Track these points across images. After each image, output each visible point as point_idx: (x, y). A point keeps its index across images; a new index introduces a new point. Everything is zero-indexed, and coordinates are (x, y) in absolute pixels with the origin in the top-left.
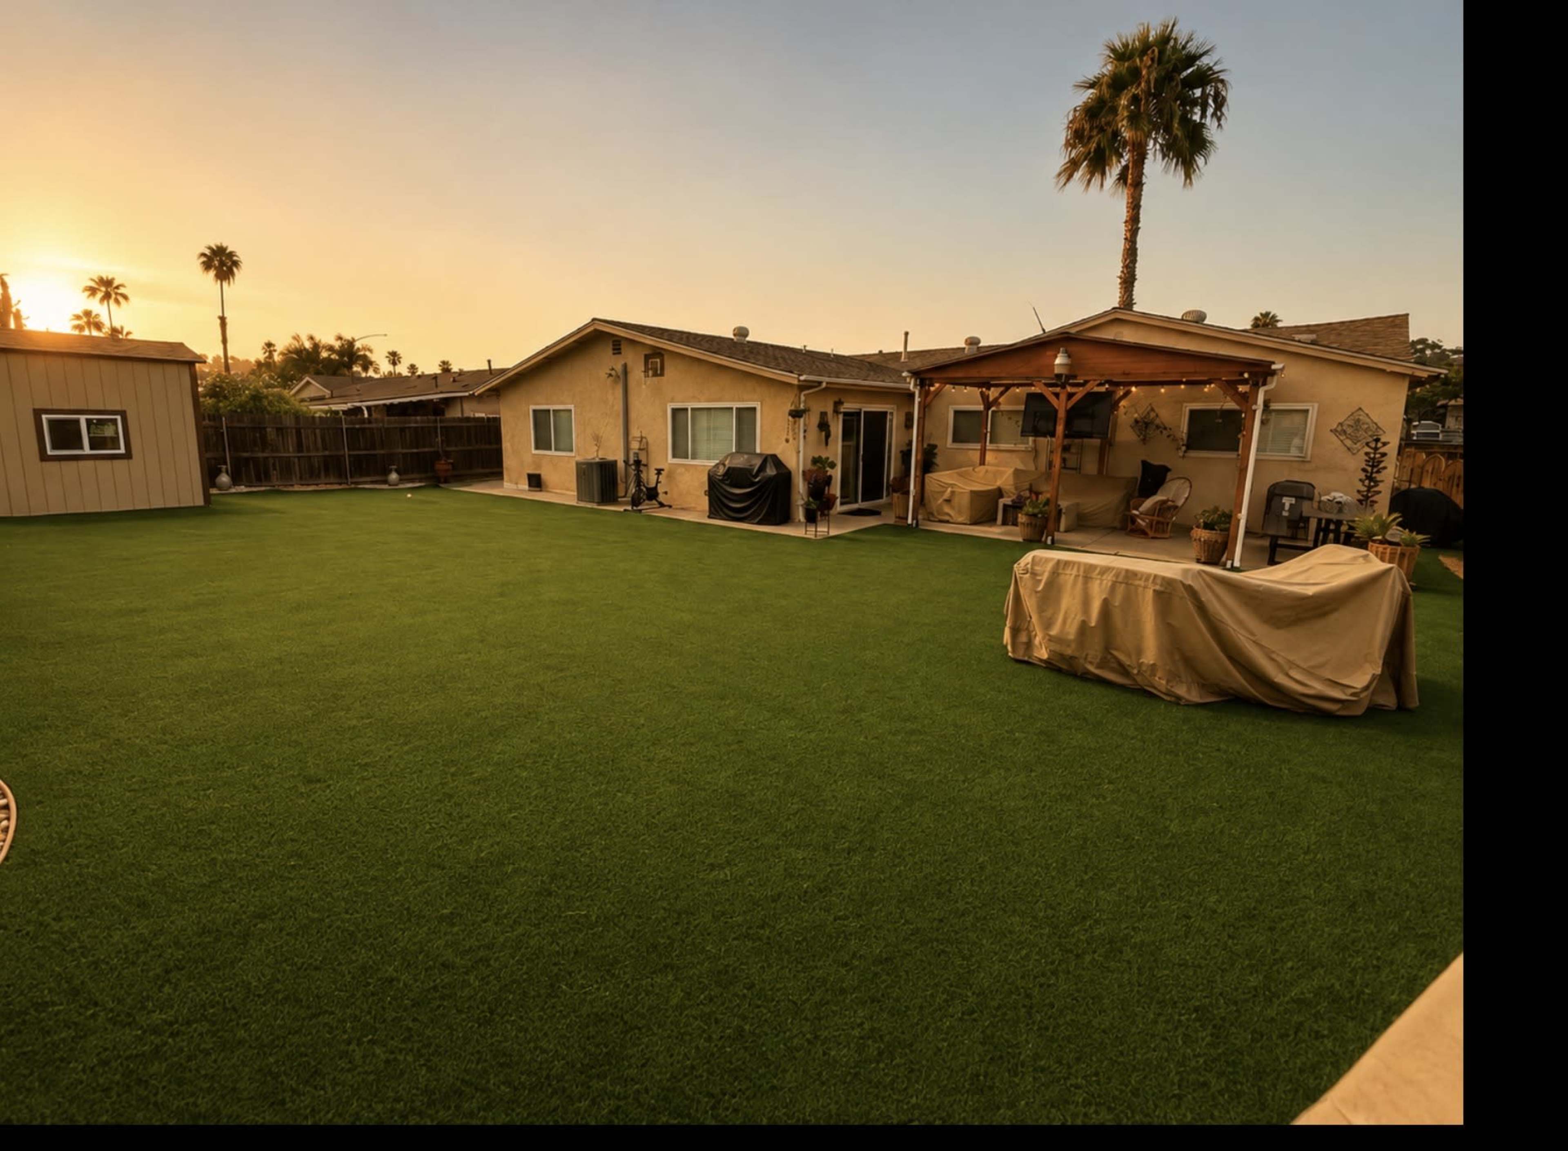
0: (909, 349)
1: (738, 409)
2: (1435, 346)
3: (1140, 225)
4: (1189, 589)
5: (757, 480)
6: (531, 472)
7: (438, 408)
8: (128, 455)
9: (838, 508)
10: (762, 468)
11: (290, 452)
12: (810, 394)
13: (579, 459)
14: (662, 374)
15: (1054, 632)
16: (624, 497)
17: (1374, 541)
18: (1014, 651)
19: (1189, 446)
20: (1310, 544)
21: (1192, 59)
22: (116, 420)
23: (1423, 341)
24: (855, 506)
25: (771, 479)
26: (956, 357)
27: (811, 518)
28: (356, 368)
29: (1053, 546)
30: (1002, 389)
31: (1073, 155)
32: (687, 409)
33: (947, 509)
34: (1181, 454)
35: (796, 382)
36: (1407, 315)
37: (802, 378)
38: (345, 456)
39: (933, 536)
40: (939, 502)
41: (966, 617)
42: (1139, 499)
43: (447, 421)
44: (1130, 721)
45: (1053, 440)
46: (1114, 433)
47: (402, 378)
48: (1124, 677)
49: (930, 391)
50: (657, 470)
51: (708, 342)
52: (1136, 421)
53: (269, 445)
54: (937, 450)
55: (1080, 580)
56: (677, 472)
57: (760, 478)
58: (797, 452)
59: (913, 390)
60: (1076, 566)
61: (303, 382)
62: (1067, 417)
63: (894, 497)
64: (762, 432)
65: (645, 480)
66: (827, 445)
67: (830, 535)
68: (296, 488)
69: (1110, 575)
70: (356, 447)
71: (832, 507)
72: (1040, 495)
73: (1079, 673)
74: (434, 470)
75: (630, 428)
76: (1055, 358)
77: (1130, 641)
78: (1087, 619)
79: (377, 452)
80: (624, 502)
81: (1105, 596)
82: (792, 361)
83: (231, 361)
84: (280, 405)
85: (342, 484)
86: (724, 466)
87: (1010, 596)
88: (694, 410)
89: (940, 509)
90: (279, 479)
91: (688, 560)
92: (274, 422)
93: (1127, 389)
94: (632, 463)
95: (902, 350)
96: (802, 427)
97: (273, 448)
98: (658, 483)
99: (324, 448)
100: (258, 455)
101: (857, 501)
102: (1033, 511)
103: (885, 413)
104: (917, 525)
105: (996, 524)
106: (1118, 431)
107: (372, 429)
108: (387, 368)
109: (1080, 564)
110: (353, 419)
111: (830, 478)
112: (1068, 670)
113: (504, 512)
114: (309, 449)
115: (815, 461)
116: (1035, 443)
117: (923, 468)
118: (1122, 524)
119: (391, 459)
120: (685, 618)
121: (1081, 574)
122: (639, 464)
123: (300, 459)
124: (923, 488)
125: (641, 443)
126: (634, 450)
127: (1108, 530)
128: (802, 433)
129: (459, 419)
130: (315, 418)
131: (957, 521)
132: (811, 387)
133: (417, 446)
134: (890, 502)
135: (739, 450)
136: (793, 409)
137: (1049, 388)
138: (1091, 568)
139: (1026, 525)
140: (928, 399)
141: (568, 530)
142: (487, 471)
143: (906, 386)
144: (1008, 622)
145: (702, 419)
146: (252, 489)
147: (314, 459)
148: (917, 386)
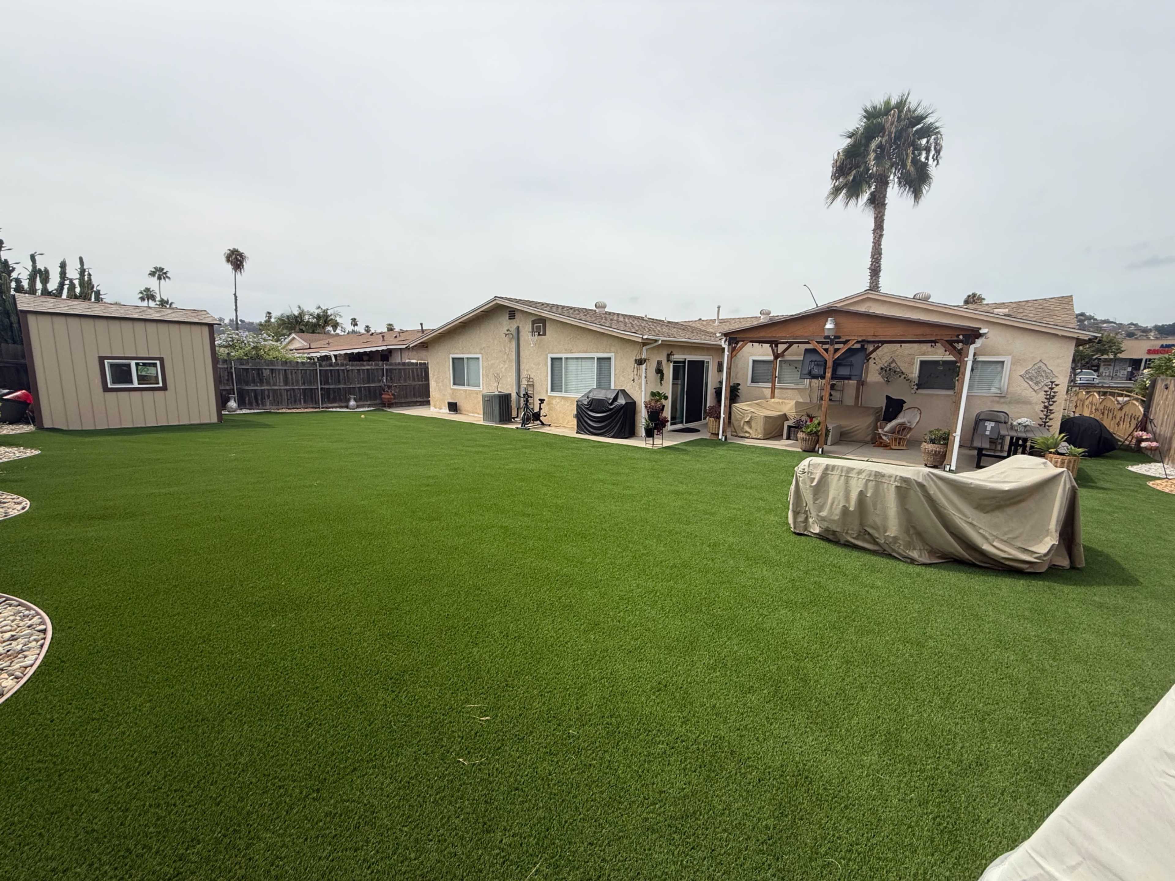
0: (720, 318)
1: (598, 359)
2: (1090, 318)
3: (884, 232)
4: (921, 486)
5: (612, 407)
6: (451, 401)
7: (386, 355)
8: (164, 388)
9: (669, 427)
10: (615, 399)
11: (280, 386)
12: (650, 348)
13: (485, 392)
14: (545, 334)
15: (824, 514)
16: (517, 417)
17: (1051, 453)
18: (795, 528)
19: (920, 386)
20: (1005, 454)
21: (920, 119)
22: (156, 364)
23: (1082, 314)
24: (679, 426)
25: (622, 407)
26: (755, 323)
27: (650, 433)
28: (329, 328)
29: (824, 454)
30: (786, 346)
31: (836, 184)
32: (562, 358)
33: (747, 428)
34: (913, 391)
35: (640, 340)
36: (1071, 296)
37: (645, 337)
38: (318, 389)
39: (738, 447)
40: (742, 423)
41: (761, 503)
42: (884, 423)
43: (391, 364)
44: (878, 575)
45: (823, 381)
46: (866, 376)
47: (359, 334)
48: (874, 544)
49: (735, 347)
50: (540, 400)
51: (577, 312)
52: (882, 369)
53: (265, 381)
54: (739, 387)
55: (843, 478)
56: (554, 402)
57: (614, 406)
58: (640, 388)
59: (724, 346)
60: (840, 469)
61: (291, 337)
62: (833, 366)
63: (710, 420)
64: (615, 375)
65: (531, 406)
66: (661, 384)
67: (664, 445)
68: (284, 410)
69: (864, 474)
70: (326, 382)
71: (664, 426)
72: (814, 419)
73: (842, 542)
74: (381, 399)
75: (521, 371)
76: (825, 324)
77: (878, 521)
78: (847, 505)
79: (341, 386)
80: (516, 422)
81: (860, 489)
82: (637, 325)
83: (239, 323)
84: (273, 354)
85: (316, 408)
86: (588, 397)
87: (793, 487)
88: (567, 358)
89: (743, 428)
90: (271, 404)
91: (562, 462)
92: (268, 365)
93: (876, 345)
94: (522, 396)
95: (716, 318)
96: (644, 371)
97: (268, 383)
98: (540, 409)
99: (304, 383)
100: (256, 388)
101: (682, 422)
102: (809, 430)
103: (704, 361)
104: (726, 439)
105: (782, 439)
106: (869, 375)
107: (338, 370)
108: (350, 328)
109: (843, 467)
110: (324, 363)
111: (664, 406)
112: (834, 540)
113: (431, 428)
114: (293, 384)
115: (653, 394)
116: (810, 383)
117: (730, 400)
118: (872, 439)
119: (351, 391)
120: (559, 502)
121: (843, 474)
122: (527, 396)
123: (287, 390)
124: (730, 413)
125: (528, 381)
126: (523, 386)
127: (862, 444)
128: (644, 375)
129: (399, 364)
130: (297, 362)
131: (754, 437)
132: (651, 344)
133: (369, 382)
134: (707, 424)
135: (599, 386)
136: (637, 358)
137: (821, 345)
138: (850, 470)
139: (804, 440)
140: (734, 353)
141: (476, 441)
142: (419, 399)
143: (719, 343)
144: (791, 507)
145: (572, 365)
146: (252, 411)
147: (296, 391)
148: (727, 343)
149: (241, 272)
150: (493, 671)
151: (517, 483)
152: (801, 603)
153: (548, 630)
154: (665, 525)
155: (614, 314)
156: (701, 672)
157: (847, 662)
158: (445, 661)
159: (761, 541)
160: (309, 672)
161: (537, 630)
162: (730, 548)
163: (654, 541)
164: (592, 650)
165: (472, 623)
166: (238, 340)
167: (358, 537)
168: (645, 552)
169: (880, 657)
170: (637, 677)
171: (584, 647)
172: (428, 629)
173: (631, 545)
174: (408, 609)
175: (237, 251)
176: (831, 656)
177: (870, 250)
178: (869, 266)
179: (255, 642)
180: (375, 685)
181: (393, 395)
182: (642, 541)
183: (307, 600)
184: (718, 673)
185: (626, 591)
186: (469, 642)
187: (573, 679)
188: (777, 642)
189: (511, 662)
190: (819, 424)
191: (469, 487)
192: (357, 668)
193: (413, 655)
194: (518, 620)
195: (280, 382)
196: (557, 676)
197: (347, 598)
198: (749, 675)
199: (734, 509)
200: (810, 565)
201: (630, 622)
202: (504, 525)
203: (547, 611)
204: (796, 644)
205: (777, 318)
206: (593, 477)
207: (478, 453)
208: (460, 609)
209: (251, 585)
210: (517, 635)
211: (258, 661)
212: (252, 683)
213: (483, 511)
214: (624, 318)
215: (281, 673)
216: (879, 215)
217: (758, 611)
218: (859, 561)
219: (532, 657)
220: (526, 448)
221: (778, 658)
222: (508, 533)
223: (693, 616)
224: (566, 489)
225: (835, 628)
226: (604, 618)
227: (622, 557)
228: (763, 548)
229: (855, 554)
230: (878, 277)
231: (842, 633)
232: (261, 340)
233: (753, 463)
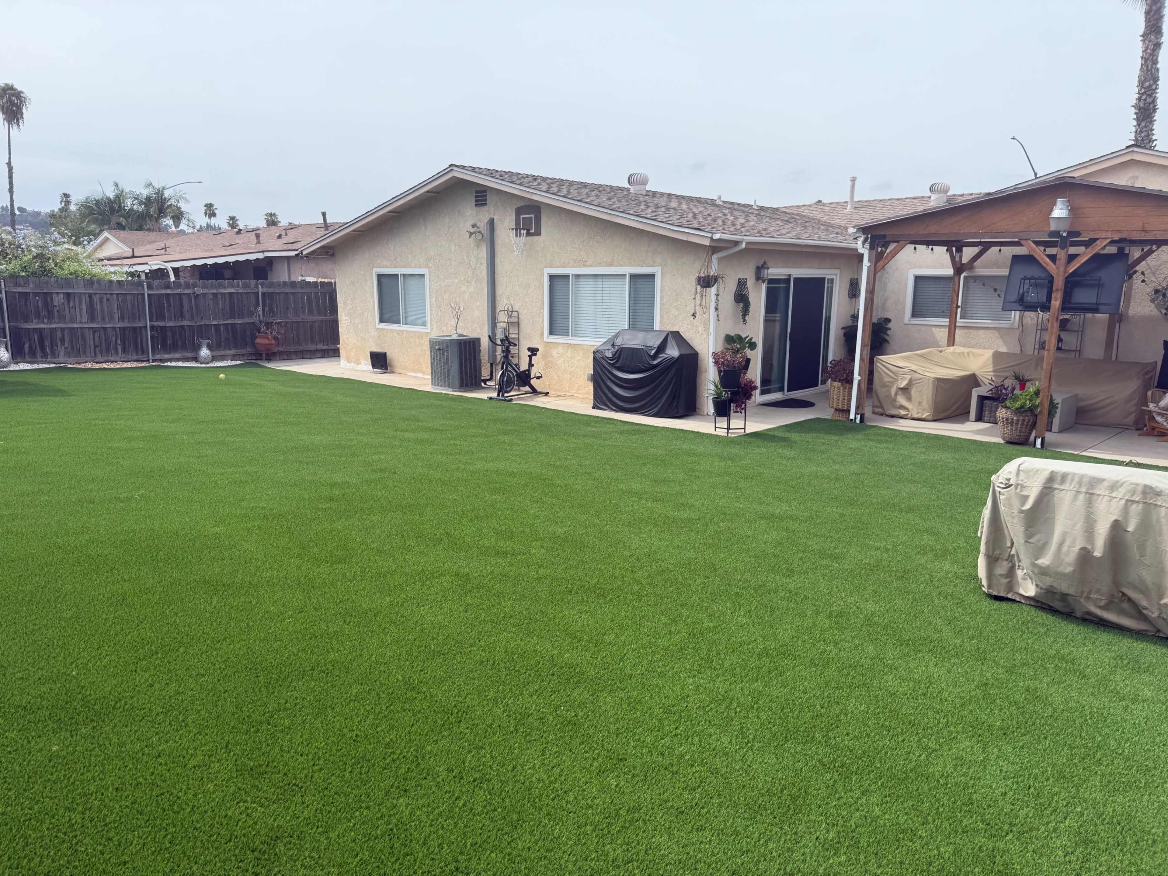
0: (856, 199)
1: (633, 277)
3: (1163, 39)
5: (655, 362)
6: (375, 350)
7: (262, 269)
9: (757, 397)
10: (662, 348)
11: (82, 322)
12: (725, 257)
13: (435, 334)
14: (538, 233)
15: (1045, 561)
16: (491, 379)
18: (989, 587)
24: (776, 396)
25: (673, 362)
26: (920, 208)
27: (722, 410)
28: (168, 221)
29: (1045, 449)
30: (976, 250)
32: (568, 276)
33: (902, 400)
35: (707, 242)
37: (717, 236)
38: (146, 327)
39: (886, 435)
40: (893, 391)
41: (927, 540)
42: (1158, 392)
43: (271, 285)
44: (1147, 678)
45: (1047, 315)
46: (1128, 306)
47: (218, 231)
48: (1138, 619)
49: (882, 253)
50: (529, 349)
51: (595, 193)
52: (1157, 291)
53: (56, 314)
54: (890, 325)
55: (1081, 497)
56: (554, 353)
57: (659, 360)
58: (707, 328)
59: (861, 250)
60: (1077, 479)
61: (101, 238)
62: (1066, 286)
63: (833, 386)
64: (662, 305)
65: (514, 361)
66: (744, 320)
67: (749, 430)
68: (89, 365)
69: (1122, 491)
70: (161, 316)
71: (749, 397)
72: (1028, 384)
73: (1078, 614)
74: (254, 345)
75: (498, 298)
76: (1052, 210)
77: (1148, 576)
78: (1089, 547)
79: (185, 323)
80: (489, 388)
81: (1114, 518)
82: (703, 215)
83: (17, 212)
84: (71, 266)
85: (143, 361)
86: (613, 345)
87: (987, 512)
88: (578, 276)
89: (895, 400)
90: (68, 354)
91: (566, 459)
92: (62, 287)
93: (1146, 249)
94: (499, 342)
95: (848, 199)
96: (713, 297)
97: (62, 318)
98: (531, 365)
99: (122, 318)
100: (42, 326)
101: (781, 389)
102: (1018, 404)
103: (824, 279)
104: (862, 420)
105: (968, 420)
106: (1132, 304)
107: (180, 295)
108: (202, 221)
109: (1082, 477)
110: (156, 283)
111: (748, 361)
112: (1061, 609)
113: (339, 397)
114: (103, 319)
115: (729, 339)
116: (1021, 318)
117: (872, 349)
118: (1136, 422)
119: (202, 331)
120: (560, 531)
121: (1083, 489)
122: (508, 343)
123: (94, 330)
124: (871, 373)
125: (510, 317)
126: (501, 325)
127: (1119, 430)
128: (713, 305)
129: (285, 283)
130: (111, 282)
131: (916, 416)
132: (726, 248)
133: (232, 316)
134: (828, 391)
135: (633, 326)
136: (702, 275)
137: (1042, 248)
138: (1095, 482)
139: (1008, 422)
140: (880, 264)
141: (418, 420)
142: (320, 346)
143: (852, 245)
144: (983, 548)
145: (587, 288)
146: (36, 366)
147: (109, 331)
148: (867, 245)
149: (18, 124)
150: (433, 842)
151: (487, 496)
152: (1000, 729)
153: (533, 768)
154: (748, 576)
155: (662, 194)
156: (812, 854)
157: (1086, 842)
158: (349, 821)
159: (926, 610)
160: (111, 834)
161: (514, 768)
162: (868, 622)
163: (729, 605)
164: (612, 808)
165: (398, 752)
166: (10, 244)
167: (206, 593)
168: (711, 625)
169: (1149, 833)
170: (693, 860)
171: (597, 801)
172: (321, 762)
173: (685, 612)
174: (287, 723)
175: (12, 88)
176: (1055, 830)
177: (1137, 72)
178: (1134, 102)
179: (23, 777)
180: (224, 862)
181: (275, 338)
182: (706, 604)
183: (113, 703)
184: (843, 858)
185: (676, 699)
186: (392, 786)
187: (576, 861)
188: (955, 802)
189: (466, 826)
190: (1037, 393)
191: (404, 503)
192: (195, 829)
193: (293, 808)
194: (481, 748)
195: (81, 317)
196: (549, 855)
197: (183, 701)
198: (901, 863)
199: (877, 549)
200: (1018, 656)
201: (682, 756)
202: (462, 571)
203: (534, 733)
204: (989, 806)
205: (961, 199)
206: (621, 486)
207: (420, 442)
208: (378, 726)
209: (19, 675)
210: (477, 775)
211: (26, 811)
212: (15, 851)
213: (427, 546)
214: (680, 203)
215: (65, 834)
216: (1154, 8)
217: (919, 741)
218: (1109, 650)
219: (504, 818)
220: (505, 433)
221: (956, 832)
222: (469, 587)
223: (799, 749)
224: (573, 507)
225: (1064, 777)
226: (635, 747)
227: (670, 633)
228: (930, 623)
229: (1104, 636)
230: (1152, 122)
231: (1078, 787)
232: (51, 244)
233: (913, 464)
